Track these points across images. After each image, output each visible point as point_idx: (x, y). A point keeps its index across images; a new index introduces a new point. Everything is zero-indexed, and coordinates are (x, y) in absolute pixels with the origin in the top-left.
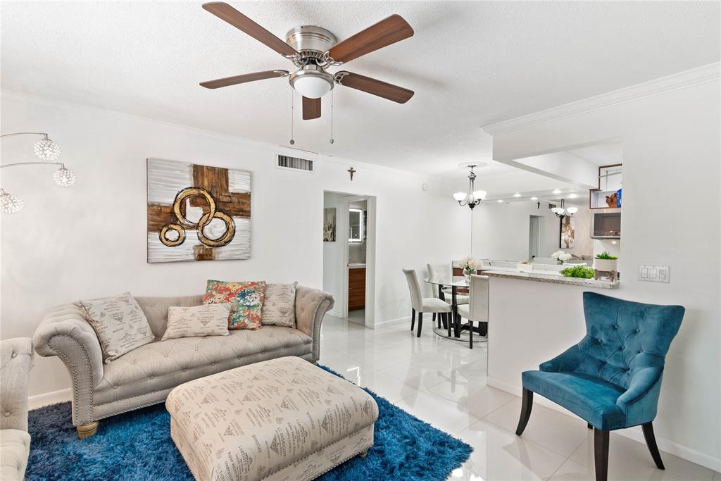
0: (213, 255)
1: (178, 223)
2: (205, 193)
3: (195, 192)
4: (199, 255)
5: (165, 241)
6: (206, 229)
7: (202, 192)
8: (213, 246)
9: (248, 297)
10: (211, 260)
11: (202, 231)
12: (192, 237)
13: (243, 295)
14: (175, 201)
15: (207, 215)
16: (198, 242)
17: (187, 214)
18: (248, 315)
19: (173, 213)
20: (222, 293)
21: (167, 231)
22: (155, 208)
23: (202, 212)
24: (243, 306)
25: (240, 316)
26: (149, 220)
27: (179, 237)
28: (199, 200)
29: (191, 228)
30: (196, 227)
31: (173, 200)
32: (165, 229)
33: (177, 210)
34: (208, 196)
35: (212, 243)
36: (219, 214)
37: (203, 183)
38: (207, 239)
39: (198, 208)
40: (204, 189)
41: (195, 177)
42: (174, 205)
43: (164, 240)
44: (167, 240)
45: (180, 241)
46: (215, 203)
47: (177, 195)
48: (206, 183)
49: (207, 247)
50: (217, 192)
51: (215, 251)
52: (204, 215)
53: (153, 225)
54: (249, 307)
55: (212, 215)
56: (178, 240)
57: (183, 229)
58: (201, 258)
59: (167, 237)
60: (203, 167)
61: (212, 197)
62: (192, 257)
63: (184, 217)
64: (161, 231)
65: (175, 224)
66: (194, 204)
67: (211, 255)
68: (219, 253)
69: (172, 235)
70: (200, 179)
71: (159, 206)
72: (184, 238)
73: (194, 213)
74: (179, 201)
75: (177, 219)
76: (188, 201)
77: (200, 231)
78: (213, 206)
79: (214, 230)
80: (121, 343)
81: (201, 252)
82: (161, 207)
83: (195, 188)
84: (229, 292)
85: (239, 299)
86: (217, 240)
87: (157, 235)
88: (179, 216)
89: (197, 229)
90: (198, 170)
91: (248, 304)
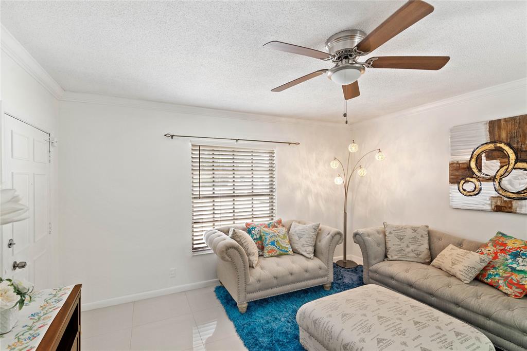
0: (514, 207)
1: (474, 176)
2: (502, 145)
3: (492, 146)
4: (496, 206)
5: (463, 192)
6: (505, 182)
7: (498, 145)
8: (514, 198)
9: (520, 260)
10: (511, 212)
11: (499, 183)
12: (489, 189)
13: (516, 255)
14: (472, 157)
15: (505, 167)
16: (495, 194)
17: (483, 168)
18: (507, 278)
19: (469, 168)
20: (495, 246)
21: (464, 183)
22: (455, 165)
23: (499, 164)
24: (507, 266)
25: (497, 274)
26: (451, 175)
27: (475, 188)
28: (495, 153)
29: (487, 180)
30: (493, 179)
31: (469, 157)
32: (462, 182)
33: (473, 165)
34: (507, 148)
35: (513, 196)
36: (519, 165)
37: (500, 136)
38: (506, 191)
39: (495, 161)
40: (501, 142)
41: (491, 132)
42: (470, 161)
43: (461, 190)
44: (464, 190)
45: (477, 192)
46: (516, 153)
47: (473, 152)
48: (504, 135)
49: (506, 199)
50: (517, 143)
51: (515, 204)
52: (502, 167)
53: (452, 179)
54: (513, 269)
55: (511, 167)
56: (474, 191)
57: (479, 181)
58: (498, 209)
59: (464, 188)
60: (499, 121)
61: (511, 148)
62: (489, 208)
63: (480, 170)
64: (459, 183)
65: (472, 177)
66: (489, 158)
67: (511, 208)
68: (521, 207)
69: (469, 187)
70: (497, 133)
71: (457, 163)
72: (480, 190)
73: (491, 167)
74: (475, 157)
75: (474, 173)
76: (483, 155)
77: (497, 183)
78: (513, 157)
79: (516, 182)
80: (396, 253)
81: (499, 204)
82: (459, 164)
83: (490, 143)
84: (503, 248)
85: (508, 257)
86: (519, 193)
87: (456, 186)
88: (475, 170)
89: (494, 181)
90: (494, 126)
91: (514, 266)
